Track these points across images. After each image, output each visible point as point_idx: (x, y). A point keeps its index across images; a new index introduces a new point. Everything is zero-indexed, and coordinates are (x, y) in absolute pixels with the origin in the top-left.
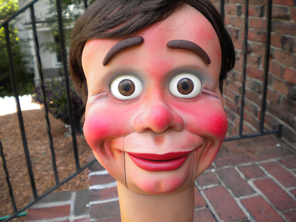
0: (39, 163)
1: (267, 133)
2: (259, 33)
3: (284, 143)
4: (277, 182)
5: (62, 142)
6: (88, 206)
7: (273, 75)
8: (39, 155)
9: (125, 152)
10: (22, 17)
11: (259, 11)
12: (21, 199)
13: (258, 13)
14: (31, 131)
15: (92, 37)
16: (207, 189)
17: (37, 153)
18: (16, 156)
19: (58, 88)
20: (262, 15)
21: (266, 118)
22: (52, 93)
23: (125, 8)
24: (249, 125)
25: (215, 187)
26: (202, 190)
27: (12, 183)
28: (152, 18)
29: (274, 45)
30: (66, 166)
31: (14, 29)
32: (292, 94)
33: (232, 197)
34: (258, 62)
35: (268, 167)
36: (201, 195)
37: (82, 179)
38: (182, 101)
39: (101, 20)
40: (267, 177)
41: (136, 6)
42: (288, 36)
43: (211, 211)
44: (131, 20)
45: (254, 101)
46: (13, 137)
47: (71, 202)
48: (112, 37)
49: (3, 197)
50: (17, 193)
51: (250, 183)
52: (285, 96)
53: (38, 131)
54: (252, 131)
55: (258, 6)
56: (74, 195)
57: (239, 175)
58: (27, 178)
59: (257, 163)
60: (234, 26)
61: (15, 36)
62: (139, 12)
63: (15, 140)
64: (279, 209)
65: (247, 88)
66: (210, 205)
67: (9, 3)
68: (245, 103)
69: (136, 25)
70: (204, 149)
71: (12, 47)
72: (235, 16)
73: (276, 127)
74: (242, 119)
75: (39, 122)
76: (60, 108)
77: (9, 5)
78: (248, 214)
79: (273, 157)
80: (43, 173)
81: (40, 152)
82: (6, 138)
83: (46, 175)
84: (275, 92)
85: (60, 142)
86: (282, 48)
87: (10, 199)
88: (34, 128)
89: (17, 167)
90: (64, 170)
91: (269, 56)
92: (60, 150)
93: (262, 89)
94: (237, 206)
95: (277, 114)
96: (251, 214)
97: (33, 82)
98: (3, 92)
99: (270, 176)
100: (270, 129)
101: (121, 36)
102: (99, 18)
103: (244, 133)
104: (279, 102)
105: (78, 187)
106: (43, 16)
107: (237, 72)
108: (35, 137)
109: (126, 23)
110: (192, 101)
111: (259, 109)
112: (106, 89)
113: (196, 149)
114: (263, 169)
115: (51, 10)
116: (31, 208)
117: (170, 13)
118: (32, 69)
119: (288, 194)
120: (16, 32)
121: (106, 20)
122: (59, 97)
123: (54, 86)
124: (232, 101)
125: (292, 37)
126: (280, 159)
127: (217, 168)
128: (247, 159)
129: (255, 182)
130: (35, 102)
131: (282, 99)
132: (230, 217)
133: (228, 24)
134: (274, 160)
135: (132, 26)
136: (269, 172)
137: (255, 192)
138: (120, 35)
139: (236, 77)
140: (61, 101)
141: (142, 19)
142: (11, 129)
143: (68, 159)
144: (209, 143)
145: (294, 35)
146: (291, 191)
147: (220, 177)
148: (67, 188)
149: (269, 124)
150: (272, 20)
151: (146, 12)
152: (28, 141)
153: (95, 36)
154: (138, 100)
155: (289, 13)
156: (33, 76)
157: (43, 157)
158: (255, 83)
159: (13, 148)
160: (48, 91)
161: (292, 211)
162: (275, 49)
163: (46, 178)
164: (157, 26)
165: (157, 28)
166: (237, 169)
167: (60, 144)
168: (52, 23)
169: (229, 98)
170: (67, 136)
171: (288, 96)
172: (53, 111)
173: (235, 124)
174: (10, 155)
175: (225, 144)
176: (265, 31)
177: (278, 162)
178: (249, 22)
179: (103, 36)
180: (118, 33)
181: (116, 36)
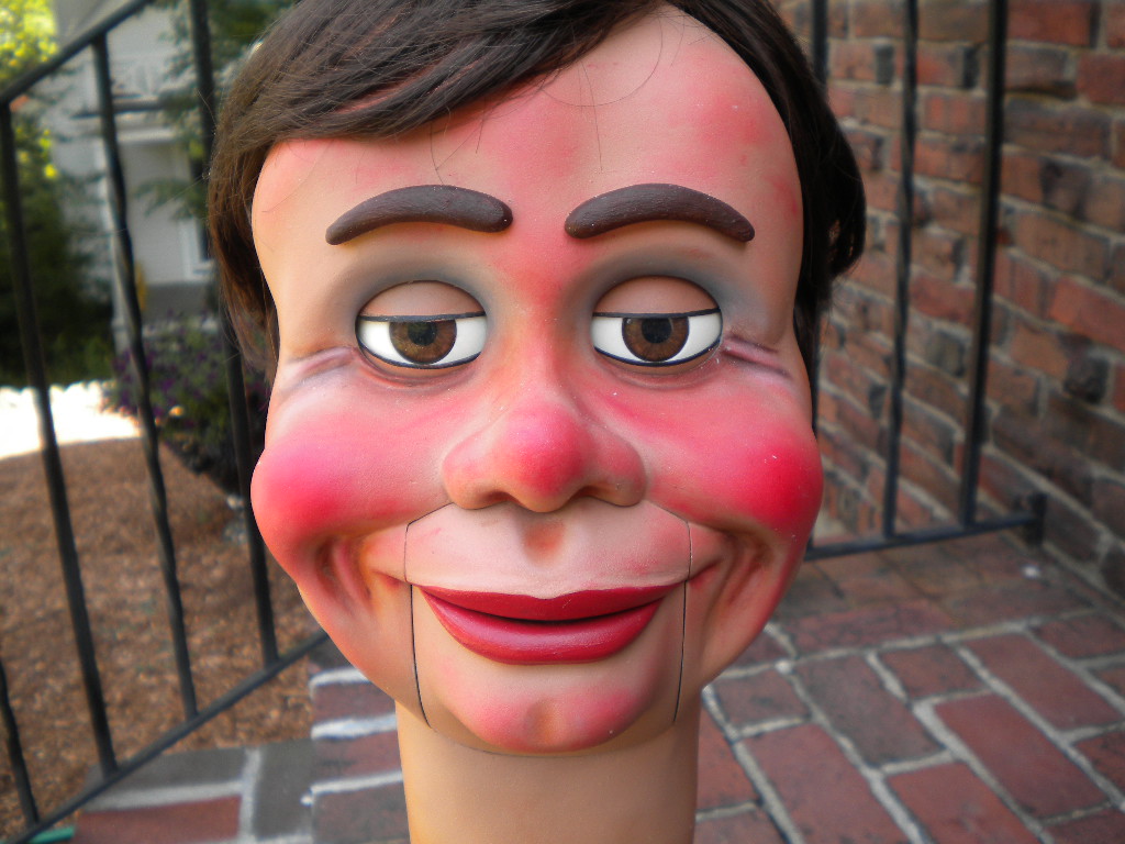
0: (126, 642)
1: (992, 526)
2: (959, 149)
3: (1055, 562)
4: (1025, 709)
5: (216, 563)
6: (307, 800)
7: (1012, 307)
8: (126, 613)
9: (414, 588)
10: (70, 89)
11: (960, 66)
12: (58, 779)
13: (954, 74)
14: (98, 521)
15: (288, 132)
16: (759, 736)
17: (120, 605)
18: (39, 614)
19: (203, 358)
20: (968, 83)
21: (985, 471)
22: (179, 377)
23: (417, 19)
24: (923, 497)
25: (791, 729)
26: (742, 739)
27: (21, 719)
28: (521, 58)
29: (1016, 195)
30: (230, 653)
31: (38, 135)
32: (1082, 380)
33: (854, 768)
34: (956, 258)
35: (992, 653)
36: (734, 758)
37: (291, 702)
38: (642, 387)
39: (323, 64)
40: (985, 692)
41: (458, 11)
42: (1066, 159)
43: (772, 820)
44: (437, 63)
45: (942, 406)
46: (30, 541)
47: (245, 787)
48: (363, 132)
50: (41, 755)
51: (924, 712)
52: (1058, 385)
53: (124, 521)
54: (932, 519)
55: (956, 47)
56: (255, 759)
57: (880, 685)
58: (79, 697)
59: (949, 638)
60: (865, 122)
61: (40, 159)
62: (469, 35)
63: (36, 553)
64: (1030, 810)
65: (914, 357)
66: (769, 794)
67: (20, 36)
68: (906, 412)
69: (455, 83)
70: (727, 577)
71: (27, 202)
72: (871, 86)
73: (1024, 503)
74: (893, 473)
75: (127, 485)
76: (210, 432)
77: (18, 43)
78: (912, 831)
79: (1011, 617)
80: (142, 679)
81: (130, 599)
82: (3, 546)
83: (151, 688)
84: (1018, 373)
85: (206, 560)
86: (1048, 204)
87: (13, 779)
88: (110, 510)
89: (42, 658)
90: (222, 667)
91: (993, 235)
92: (209, 591)
93: (969, 360)
94: (874, 799)
95: (1026, 453)
96: (927, 830)
97: (108, 337)
99: (998, 686)
100: (1001, 511)
101: (399, 128)
102: (318, 58)
103: (900, 526)
104: (1033, 408)
105: (274, 733)
106: (150, 84)
107: (878, 297)
108: (113, 545)
110: (683, 388)
111: (959, 435)
112: (345, 336)
113: (694, 578)
114: (972, 660)
115: (178, 62)
116: (93, 806)
117: (596, 37)
118: (106, 287)
119: (1065, 756)
120: (45, 143)
121: (342, 64)
122: (205, 392)
123: (186, 351)
124: (859, 405)
125: (1083, 162)
126: (1036, 622)
127: (797, 658)
128: (912, 623)
129: (942, 712)
130: (116, 410)
131: (1044, 399)
132: (846, 842)
133: (843, 116)
134: (1016, 627)
135: (439, 88)
136: (996, 673)
137: (939, 747)
138: (393, 123)
139: (874, 316)
140: (214, 408)
141: (478, 62)
142: (21, 513)
143: (237, 627)
144: (748, 555)
145: (1088, 154)
146: (1078, 745)
147: (812, 690)
148: (233, 737)
149: (996, 493)
150: (1008, 99)
151: (498, 33)
152: (85, 559)
153: (297, 128)
154: (466, 380)
155: (1070, 73)
156: (107, 311)
157: (141, 617)
158: (944, 336)
159: (27, 585)
160: (162, 370)
161: (1081, 820)
162: (1018, 207)
163: (153, 698)
164: (541, 89)
165: (542, 96)
166: (872, 659)
167: (208, 569)
168: (184, 113)
169: (849, 397)
170: (234, 538)
171: (1067, 385)
172: (181, 444)
173: (869, 494)
174: (17, 609)
175: (830, 566)
176: (982, 140)
177: (1030, 636)
178: (920, 109)
179: (329, 127)
180: (385, 117)
181: (376, 126)
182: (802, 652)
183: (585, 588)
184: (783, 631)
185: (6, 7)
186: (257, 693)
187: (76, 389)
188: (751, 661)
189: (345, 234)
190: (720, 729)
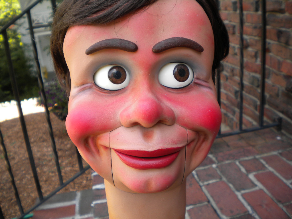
0: (46, 165)
1: (268, 127)
2: (255, 28)
3: (285, 135)
4: (278, 174)
5: (68, 143)
6: (92, 205)
7: (271, 69)
8: (46, 157)
9: (111, 149)
11: (254, 6)
12: (30, 201)
13: (253, 8)
14: (37, 134)
15: (74, 23)
16: (208, 185)
17: (44, 155)
18: (23, 158)
19: (62, 90)
20: (257, 10)
21: (266, 112)
22: (56, 96)
24: (249, 119)
25: (217, 182)
26: (204, 185)
29: (271, 39)
30: (73, 166)
31: (17, 34)
32: (290, 87)
33: (233, 192)
34: (256, 56)
35: (269, 160)
36: (202, 190)
37: (89, 178)
38: (173, 93)
39: (83, 4)
40: (267, 170)
42: (283, 29)
43: (212, 207)
44: (116, 3)
45: (254, 95)
46: (20, 140)
47: (76, 202)
49: (11, 199)
50: (25, 195)
51: (251, 176)
52: (284, 89)
53: (44, 133)
54: (253, 125)
55: (253, 1)
56: (79, 195)
57: (240, 170)
59: (258, 157)
60: (230, 21)
61: (18, 41)
63: (22, 143)
64: (280, 201)
65: (246, 83)
66: (211, 200)
67: (11, 9)
68: (244, 97)
69: (122, 9)
70: (197, 144)
72: (231, 12)
73: (276, 120)
74: (241, 113)
75: (45, 124)
76: (64, 110)
77: (11, 11)
78: (249, 208)
79: (274, 150)
80: (50, 174)
81: (46, 154)
82: (13, 141)
83: (53, 176)
84: (273, 86)
85: (65, 143)
86: (279, 41)
88: (40, 131)
89: (25, 170)
90: (71, 170)
91: (265, 50)
92: (66, 151)
93: (260, 83)
94: (239, 200)
95: (276, 107)
96: (253, 208)
97: (38, 85)
98: (10, 97)
99: (271, 169)
100: (270, 122)
101: (106, 22)
102: (82, 3)
103: (244, 127)
104: (277, 95)
105: (85, 187)
106: (45, 20)
107: (236, 67)
108: (42, 140)
109: (111, 8)
110: (184, 93)
111: (259, 103)
112: (90, 80)
113: (188, 145)
114: (264, 162)
116: (38, 209)
119: (288, 187)
120: (19, 36)
121: (89, 4)
122: (63, 99)
123: (57, 89)
124: (232, 96)
125: (288, 30)
126: (280, 151)
127: (218, 163)
128: (247, 153)
129: (256, 176)
130: (40, 105)
131: (280, 92)
132: (232, 212)
133: (225, 20)
134: (275, 153)
135: (117, 10)
136: (270, 166)
137: (256, 186)
138: (104, 20)
139: (235, 72)
140: (65, 103)
141: (128, 3)
143: (74, 160)
144: (202, 137)
145: (289, 28)
146: (291, 184)
147: (221, 172)
148: (74, 188)
149: (269, 117)
150: (267, 14)
152: (35, 144)
153: (77, 22)
154: (125, 92)
155: (283, 7)
156: (36, 80)
157: (49, 158)
158: (254, 77)
159: (20, 151)
160: (52, 94)
162: (271, 42)
163: (53, 179)
164: (145, 10)
165: (145, 13)
166: (237, 163)
167: (66, 145)
169: (230, 94)
171: (286, 89)
172: (58, 113)
173: (236, 119)
174: (18, 158)
175: (226, 139)
176: (261, 25)
177: (279, 155)
178: (245, 17)
179: (86, 22)
180: (102, 19)
181: (100, 21)
182: (219, 162)
183: (161, 148)
184: (214, 156)
185: (7, 2)
186: (80, 177)
187: (31, 100)
188: (206, 165)
189: (91, 52)
190: (198, 183)
